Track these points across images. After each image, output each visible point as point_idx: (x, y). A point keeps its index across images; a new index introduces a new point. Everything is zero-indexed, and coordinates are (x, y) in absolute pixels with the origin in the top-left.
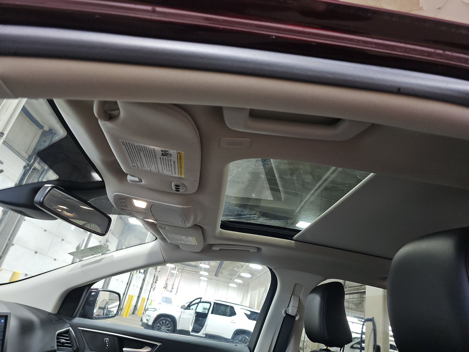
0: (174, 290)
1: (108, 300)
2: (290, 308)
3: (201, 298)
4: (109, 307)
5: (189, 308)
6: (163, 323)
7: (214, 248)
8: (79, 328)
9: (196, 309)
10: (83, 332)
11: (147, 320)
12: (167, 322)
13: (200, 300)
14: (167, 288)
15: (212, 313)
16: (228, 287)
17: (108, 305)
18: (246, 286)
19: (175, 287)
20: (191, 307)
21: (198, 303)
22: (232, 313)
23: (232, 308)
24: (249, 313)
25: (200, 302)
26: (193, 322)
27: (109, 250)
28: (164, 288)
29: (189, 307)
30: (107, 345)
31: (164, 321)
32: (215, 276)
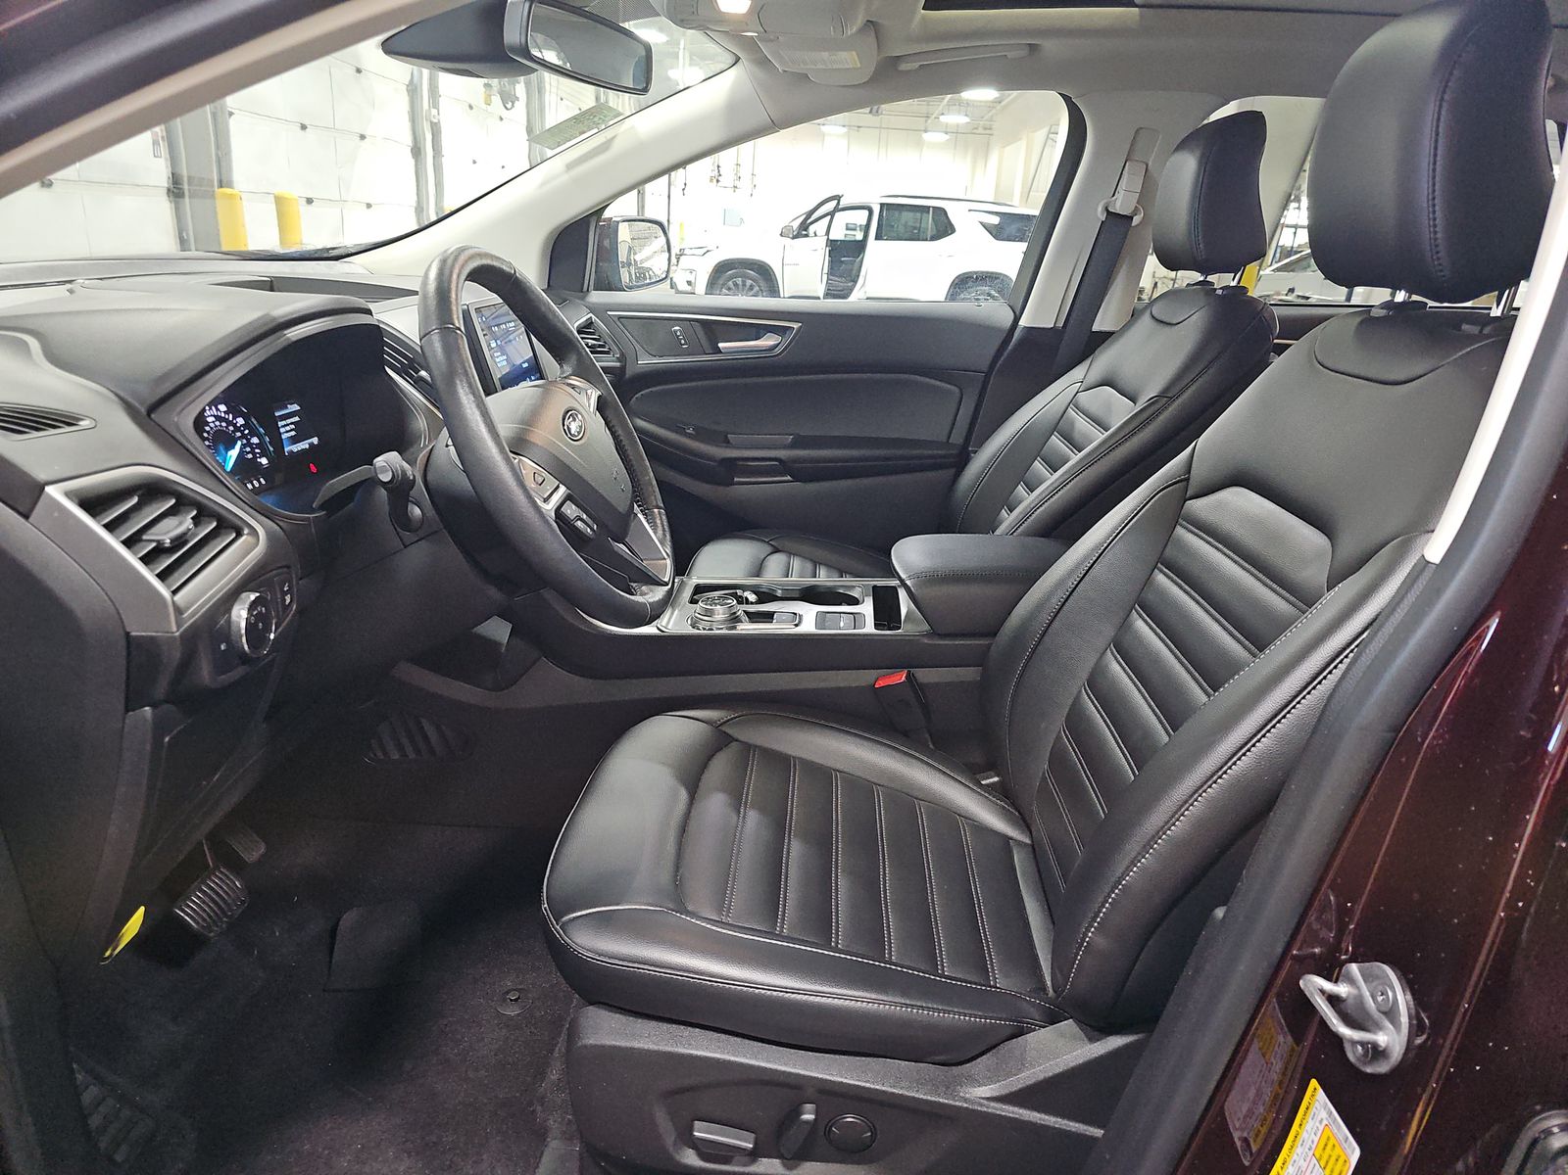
0: (745, 184)
1: (630, 241)
2: (1120, 195)
3: (838, 198)
4: (638, 257)
5: (804, 233)
6: (736, 285)
7: (903, 67)
8: (609, 313)
9: (828, 233)
10: (622, 320)
11: (689, 283)
12: (749, 282)
13: (834, 203)
14: (720, 178)
15: (878, 237)
16: (920, 144)
17: (635, 254)
18: (980, 131)
19: (745, 172)
20: (812, 229)
21: (832, 214)
22: (943, 227)
23: (941, 212)
24: (996, 220)
25: (837, 209)
26: (826, 270)
27: (620, 114)
28: (711, 180)
29: (803, 230)
30: (683, 342)
31: (739, 281)
32: (870, 115)
